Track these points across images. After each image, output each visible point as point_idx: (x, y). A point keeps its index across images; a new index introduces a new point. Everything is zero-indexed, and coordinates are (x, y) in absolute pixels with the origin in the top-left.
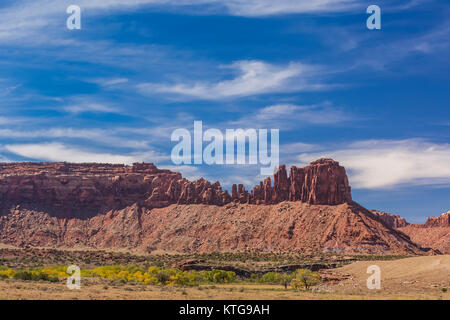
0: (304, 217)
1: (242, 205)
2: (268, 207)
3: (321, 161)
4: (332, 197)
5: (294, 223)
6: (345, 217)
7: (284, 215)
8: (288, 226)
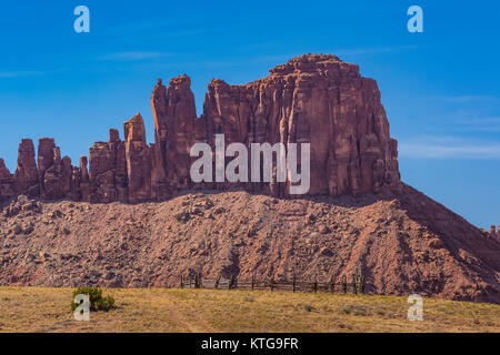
0: (262, 235)
1: (55, 206)
2: (140, 208)
3: (306, 64)
4: (342, 172)
5: (235, 257)
6: (392, 234)
7: (198, 232)
8: (218, 266)
